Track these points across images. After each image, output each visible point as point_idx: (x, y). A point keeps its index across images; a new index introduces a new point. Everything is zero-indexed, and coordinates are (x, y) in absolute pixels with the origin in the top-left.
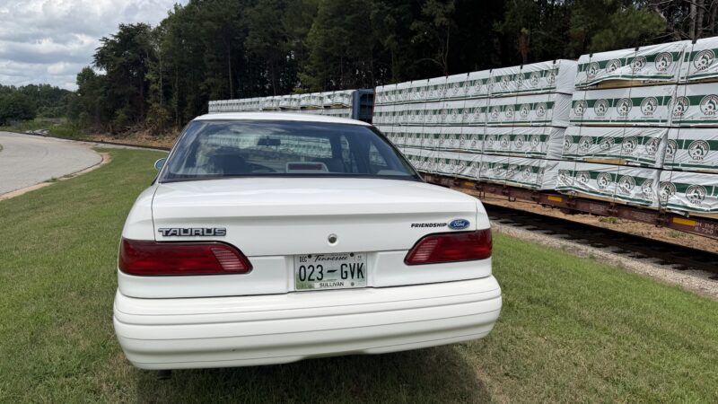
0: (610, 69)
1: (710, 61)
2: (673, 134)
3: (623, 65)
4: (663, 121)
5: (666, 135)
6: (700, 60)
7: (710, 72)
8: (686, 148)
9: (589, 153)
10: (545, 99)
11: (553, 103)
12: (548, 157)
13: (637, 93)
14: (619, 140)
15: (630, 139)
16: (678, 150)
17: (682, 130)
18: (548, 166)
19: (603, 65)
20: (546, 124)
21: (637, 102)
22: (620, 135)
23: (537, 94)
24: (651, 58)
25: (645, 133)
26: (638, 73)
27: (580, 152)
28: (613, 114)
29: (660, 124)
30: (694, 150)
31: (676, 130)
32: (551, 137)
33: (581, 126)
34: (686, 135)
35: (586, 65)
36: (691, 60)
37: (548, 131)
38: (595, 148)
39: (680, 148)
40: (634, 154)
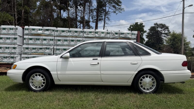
0: (36, 31)
1: (61, 33)
2: (55, 47)
3: (40, 30)
4: (52, 44)
5: (54, 48)
6: (59, 32)
7: (62, 35)
8: (59, 50)
9: (32, 52)
10: (13, 36)
11: (17, 38)
12: (17, 53)
13: (44, 37)
14: (41, 49)
15: (44, 48)
16: (57, 51)
17: (57, 47)
18: (17, 56)
19: (34, 29)
20: (14, 44)
21: (45, 40)
22: (41, 47)
23: (9, 35)
24: (47, 30)
25: (48, 47)
26: (44, 33)
27: (29, 52)
28: (38, 42)
29: (52, 45)
30: (60, 50)
31: (56, 46)
32: (17, 48)
33: (28, 45)
34: (58, 47)
35: (28, 29)
36: (57, 32)
37: (16, 46)
38: (34, 51)
39: (57, 50)
40: (46, 52)
